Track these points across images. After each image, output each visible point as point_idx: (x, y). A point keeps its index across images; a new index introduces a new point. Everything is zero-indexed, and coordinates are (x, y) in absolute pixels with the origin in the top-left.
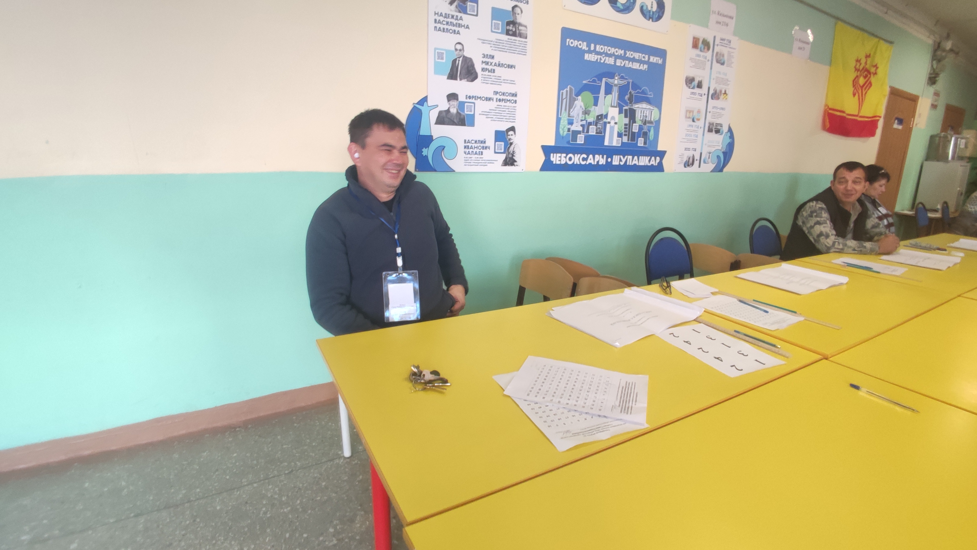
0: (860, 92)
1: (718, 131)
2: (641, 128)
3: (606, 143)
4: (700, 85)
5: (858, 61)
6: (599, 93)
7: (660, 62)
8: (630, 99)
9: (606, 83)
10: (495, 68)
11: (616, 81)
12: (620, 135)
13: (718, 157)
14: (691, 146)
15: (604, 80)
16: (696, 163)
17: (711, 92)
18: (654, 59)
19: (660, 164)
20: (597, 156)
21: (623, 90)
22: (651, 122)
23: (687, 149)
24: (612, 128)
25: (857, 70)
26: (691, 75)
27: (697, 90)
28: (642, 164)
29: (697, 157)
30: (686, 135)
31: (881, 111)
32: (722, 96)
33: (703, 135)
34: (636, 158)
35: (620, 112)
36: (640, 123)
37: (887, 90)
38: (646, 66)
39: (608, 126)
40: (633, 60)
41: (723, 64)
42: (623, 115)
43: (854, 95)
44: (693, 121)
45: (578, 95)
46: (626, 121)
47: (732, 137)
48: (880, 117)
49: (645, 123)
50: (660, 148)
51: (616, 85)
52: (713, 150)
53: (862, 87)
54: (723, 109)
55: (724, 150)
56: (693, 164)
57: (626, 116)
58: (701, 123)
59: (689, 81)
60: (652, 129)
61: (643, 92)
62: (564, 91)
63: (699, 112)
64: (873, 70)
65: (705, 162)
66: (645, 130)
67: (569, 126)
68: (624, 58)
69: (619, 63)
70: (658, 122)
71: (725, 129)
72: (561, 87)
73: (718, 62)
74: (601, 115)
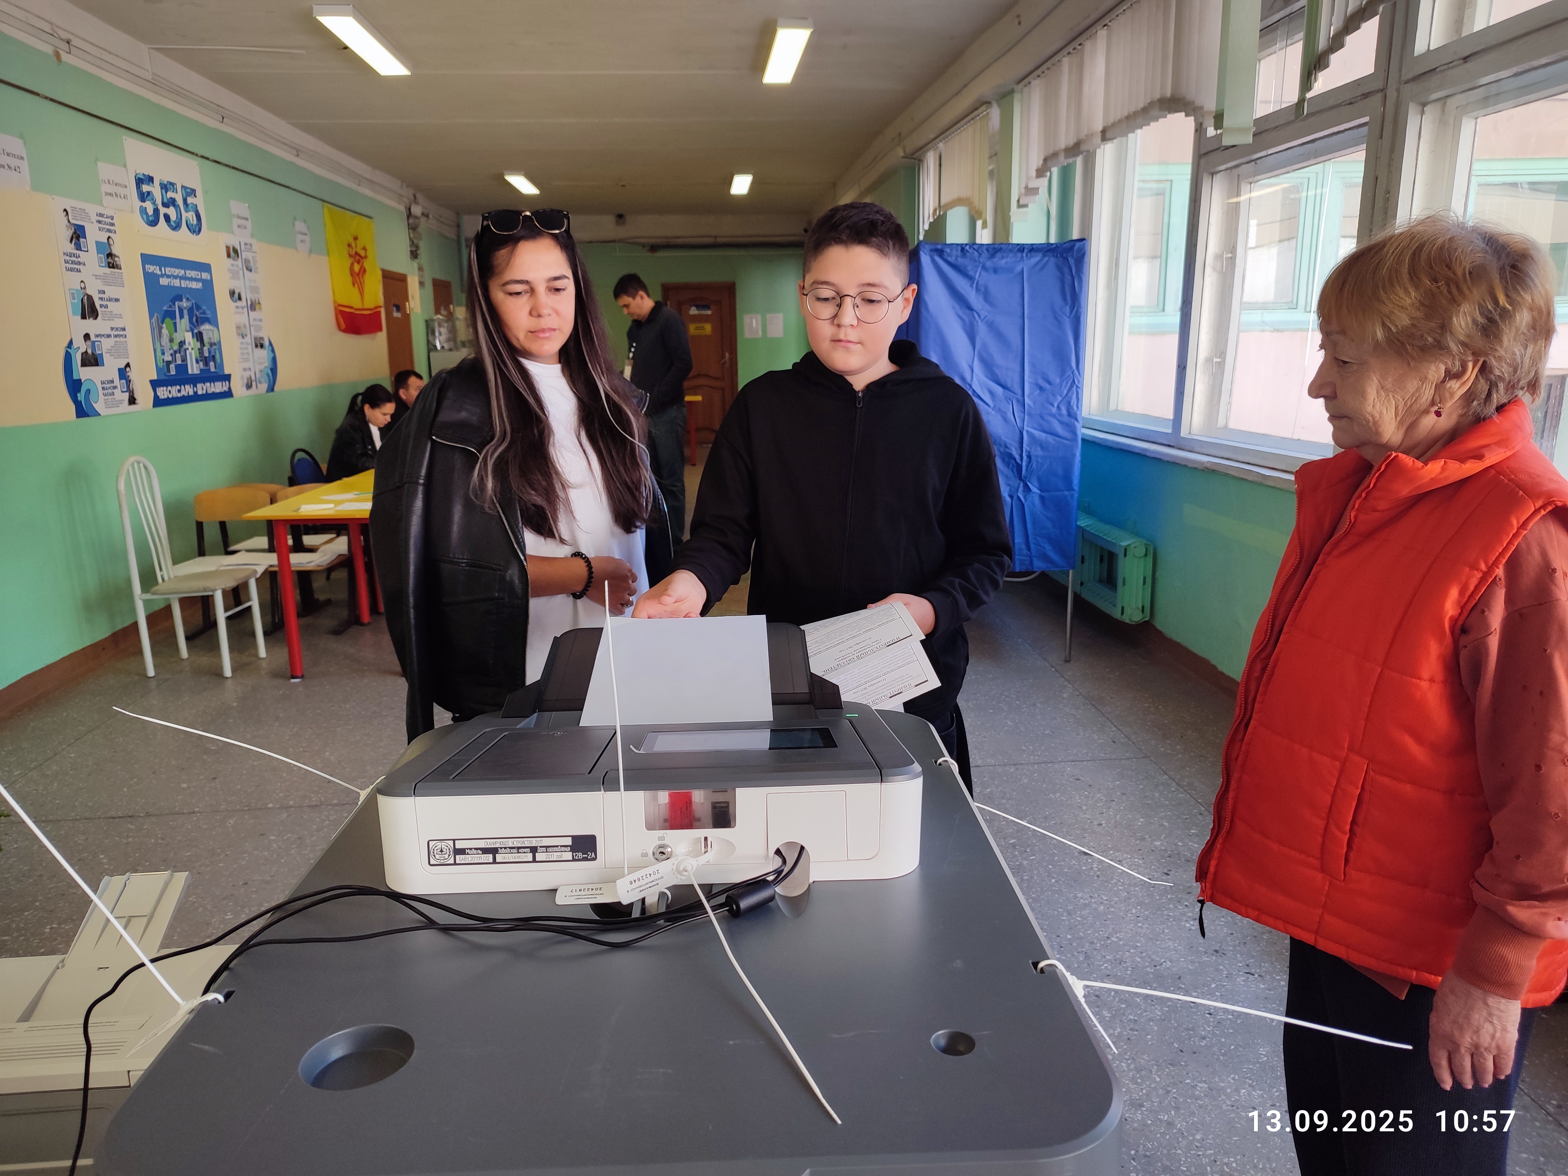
0: (358, 280)
1: (262, 346)
2: (210, 352)
3: (190, 372)
4: (240, 299)
5: (349, 245)
6: (175, 318)
7: (209, 278)
8: (197, 321)
9: (179, 307)
10: (108, 303)
11: (185, 304)
12: (197, 362)
13: (268, 375)
14: (246, 365)
15: (176, 303)
16: (254, 384)
17: (249, 303)
18: (205, 276)
19: (230, 388)
20: (186, 386)
21: (191, 311)
22: (215, 344)
23: (245, 370)
24: (191, 354)
25: (351, 256)
26: (232, 288)
27: (239, 303)
28: (218, 391)
29: (253, 378)
30: (242, 354)
31: (380, 300)
32: (257, 307)
33: (253, 351)
34: (212, 384)
35: (193, 337)
36: (209, 346)
37: (379, 274)
38: (201, 284)
39: (188, 352)
40: (192, 279)
41: (251, 271)
42: (195, 339)
43: (354, 285)
44: (243, 337)
45: (163, 322)
46: (198, 345)
47: (273, 351)
48: (380, 307)
49: (211, 346)
50: (227, 372)
51: (185, 308)
52: (262, 367)
53: (358, 275)
54: (261, 320)
55: (270, 366)
56: (251, 385)
57: (197, 340)
58: (248, 339)
59: (232, 293)
60: (217, 352)
61: (204, 313)
62: (153, 320)
63: (245, 326)
64: (362, 253)
65: (260, 382)
66: (213, 353)
67: (163, 357)
68: (184, 278)
69: (184, 284)
70: (220, 342)
71: (266, 343)
72: (151, 316)
73: (247, 269)
74: (181, 342)
